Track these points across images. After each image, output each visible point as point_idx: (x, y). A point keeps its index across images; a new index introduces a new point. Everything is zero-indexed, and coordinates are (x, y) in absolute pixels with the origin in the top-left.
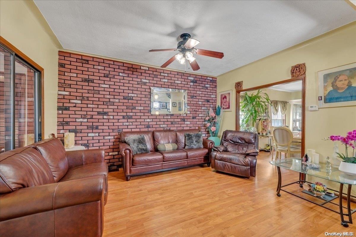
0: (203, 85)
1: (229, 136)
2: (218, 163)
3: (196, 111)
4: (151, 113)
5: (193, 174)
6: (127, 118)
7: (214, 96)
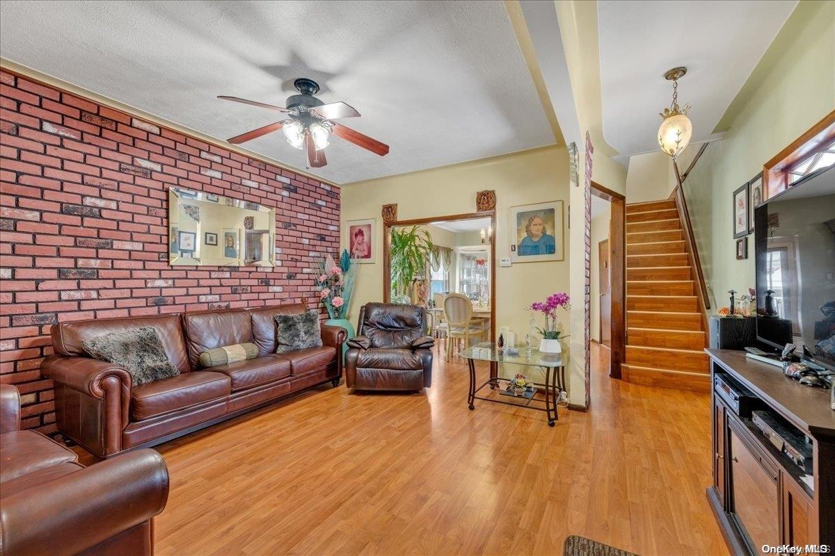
0: (312, 200)
1: (376, 315)
2: (362, 374)
3: (297, 261)
4: (168, 262)
5: (308, 409)
6: (78, 277)
7: (335, 228)
